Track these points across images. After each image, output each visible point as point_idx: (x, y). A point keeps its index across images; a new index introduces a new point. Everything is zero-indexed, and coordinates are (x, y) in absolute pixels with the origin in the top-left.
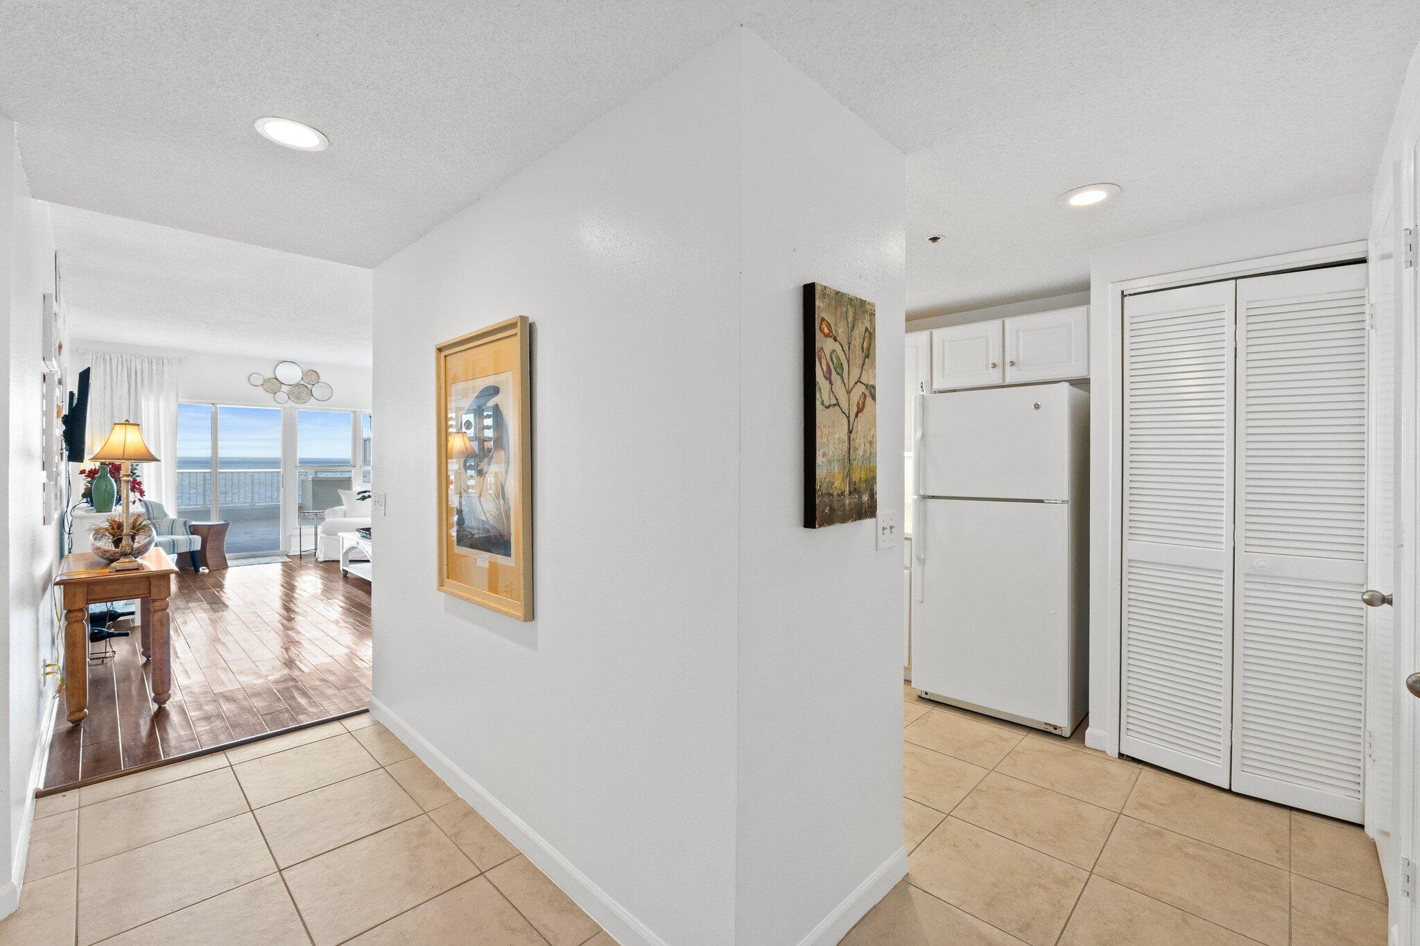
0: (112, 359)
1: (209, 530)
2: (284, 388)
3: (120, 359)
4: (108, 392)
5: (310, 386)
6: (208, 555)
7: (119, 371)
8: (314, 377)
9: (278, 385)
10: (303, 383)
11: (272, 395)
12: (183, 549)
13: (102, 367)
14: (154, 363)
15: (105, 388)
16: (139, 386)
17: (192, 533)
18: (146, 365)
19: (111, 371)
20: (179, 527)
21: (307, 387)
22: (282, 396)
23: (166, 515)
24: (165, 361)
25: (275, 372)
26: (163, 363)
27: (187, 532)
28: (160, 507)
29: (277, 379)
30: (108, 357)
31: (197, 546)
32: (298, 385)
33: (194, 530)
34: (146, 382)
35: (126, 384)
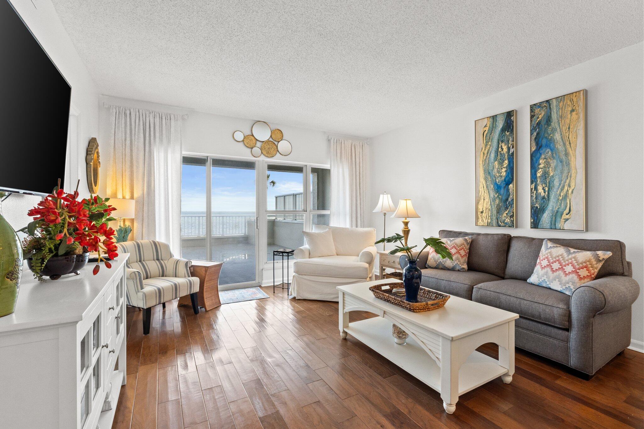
0: (132, 113)
1: (206, 271)
2: (259, 144)
3: (137, 113)
4: (128, 142)
5: (276, 143)
6: (206, 295)
7: (137, 124)
8: (279, 136)
9: (254, 141)
10: (271, 139)
11: (249, 150)
12: (184, 293)
13: (123, 121)
14: (164, 118)
15: (125, 140)
16: (152, 138)
17: (193, 274)
18: (157, 120)
19: (131, 125)
20: (182, 270)
21: (274, 144)
22: (257, 150)
23: (171, 256)
24: (172, 117)
25: (252, 131)
26: (170, 120)
27: (188, 273)
28: (167, 247)
29: (253, 135)
30: (128, 112)
31: (196, 289)
32: (268, 141)
33: (193, 271)
34: (157, 135)
35: (142, 135)
